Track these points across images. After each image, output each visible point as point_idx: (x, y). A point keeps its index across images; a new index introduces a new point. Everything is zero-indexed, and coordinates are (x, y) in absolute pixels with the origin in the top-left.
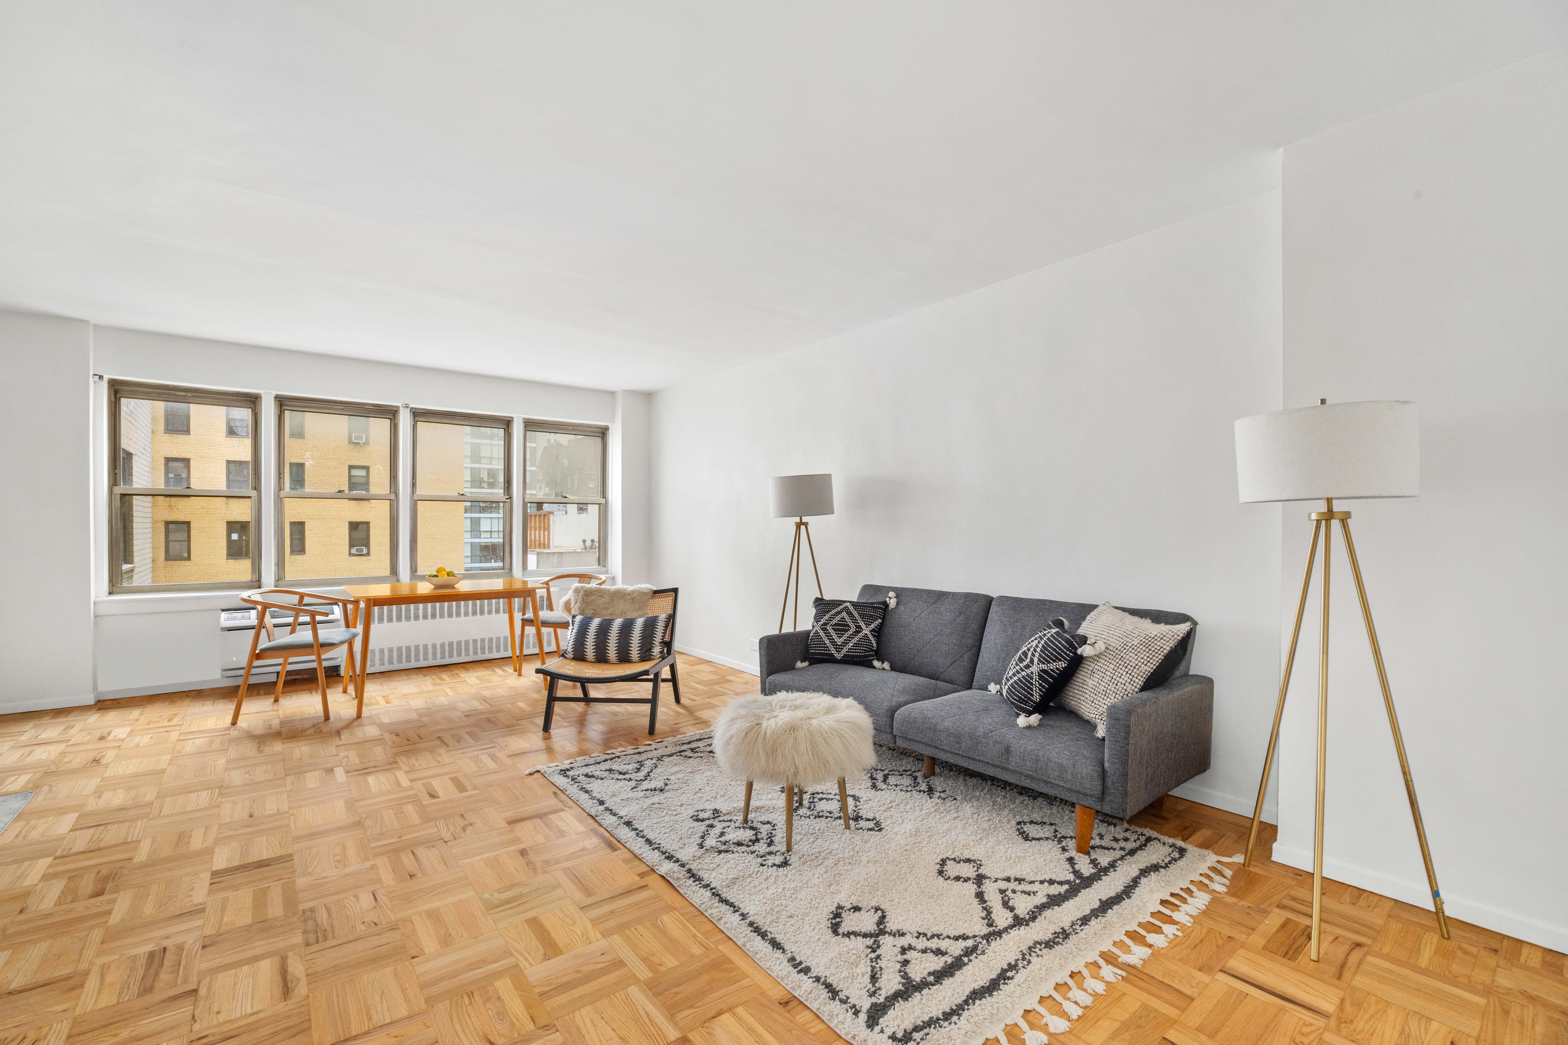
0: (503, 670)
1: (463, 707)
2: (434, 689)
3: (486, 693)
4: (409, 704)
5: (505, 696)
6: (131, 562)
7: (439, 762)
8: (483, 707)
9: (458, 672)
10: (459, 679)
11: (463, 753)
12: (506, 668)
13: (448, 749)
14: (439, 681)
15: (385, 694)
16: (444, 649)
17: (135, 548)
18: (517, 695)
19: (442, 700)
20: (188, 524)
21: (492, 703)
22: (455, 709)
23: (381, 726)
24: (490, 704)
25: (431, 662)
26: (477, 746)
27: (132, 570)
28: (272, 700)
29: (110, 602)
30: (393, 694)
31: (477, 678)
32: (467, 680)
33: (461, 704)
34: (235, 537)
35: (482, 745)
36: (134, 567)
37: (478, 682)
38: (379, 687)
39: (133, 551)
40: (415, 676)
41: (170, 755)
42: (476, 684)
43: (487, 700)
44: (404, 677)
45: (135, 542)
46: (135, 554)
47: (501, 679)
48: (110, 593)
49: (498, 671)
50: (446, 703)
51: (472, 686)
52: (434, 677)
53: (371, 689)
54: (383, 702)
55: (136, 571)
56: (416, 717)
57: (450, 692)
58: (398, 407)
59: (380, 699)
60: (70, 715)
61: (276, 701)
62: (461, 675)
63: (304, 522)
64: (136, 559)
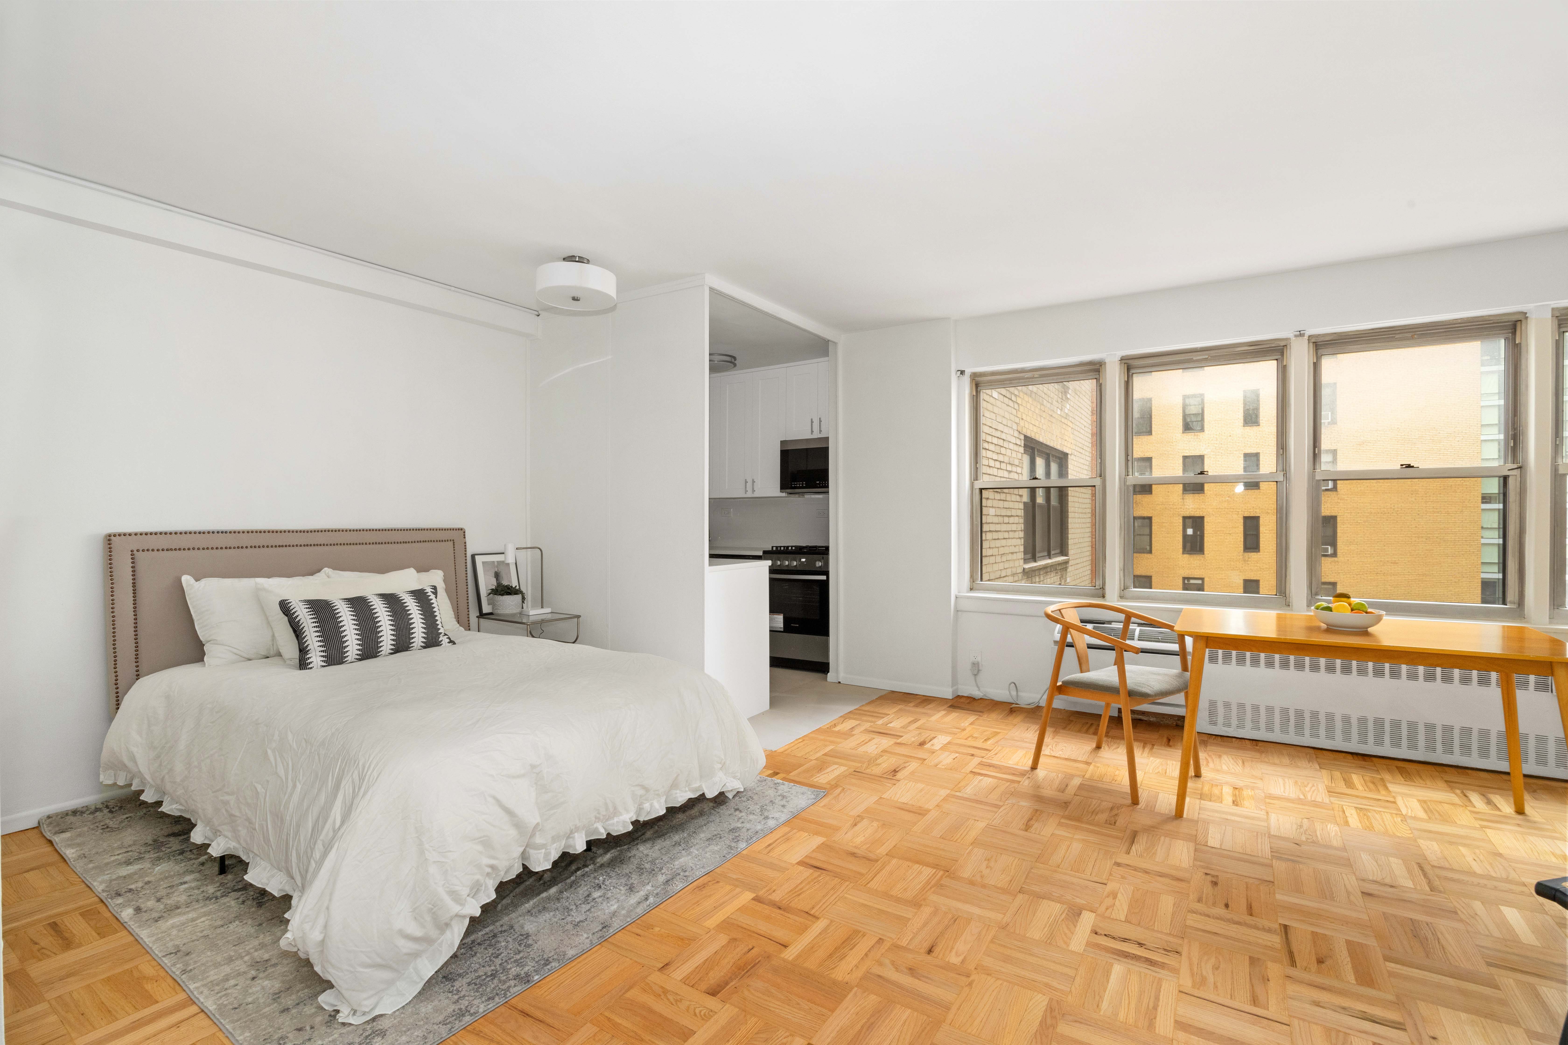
0: (1489, 802)
1: (1368, 865)
2: (1327, 800)
3: (1432, 849)
4: (1267, 819)
5: (1474, 874)
6: (1066, 555)
7: (1255, 1001)
8: (1409, 884)
9: (1387, 776)
10: (1382, 795)
11: (1317, 1004)
12: (1497, 799)
13: (1291, 971)
14: (1342, 787)
15: (1240, 783)
16: (1366, 728)
17: (1070, 542)
18: (1507, 881)
19: (1331, 832)
20: (1150, 519)
21: (1437, 883)
22: (1348, 863)
23: (1200, 848)
24: (1429, 883)
25: (1338, 744)
26: (1359, 997)
27: (1066, 562)
28: (1094, 745)
29: (969, 598)
30: (1253, 789)
31: (1422, 802)
32: (1400, 801)
33: (1365, 857)
34: (1190, 531)
35: (1372, 1001)
36: (1069, 559)
37: (1422, 814)
38: (1238, 769)
39: (1068, 545)
40: (1304, 763)
41: (948, 791)
42: (1415, 818)
43: (1427, 868)
44: (1286, 760)
45: (1070, 536)
46: (1070, 547)
47: (1477, 824)
48: (971, 589)
49: (1476, 799)
50: (1335, 843)
51: (1404, 818)
52: (1337, 774)
53: (1225, 767)
54: (1228, 799)
55: (1071, 563)
56: (1267, 852)
57: (1354, 819)
58: (1287, 339)
59: (1227, 791)
60: (930, 706)
61: (1098, 747)
62: (1391, 787)
63: (1258, 517)
64: (1071, 552)
